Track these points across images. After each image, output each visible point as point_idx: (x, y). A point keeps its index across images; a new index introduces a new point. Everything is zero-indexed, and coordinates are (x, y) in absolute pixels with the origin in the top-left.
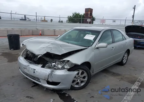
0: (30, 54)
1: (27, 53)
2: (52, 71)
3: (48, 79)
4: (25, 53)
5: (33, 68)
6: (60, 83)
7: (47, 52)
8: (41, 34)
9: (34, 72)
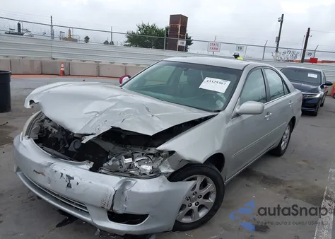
0: (55, 130)
1: (41, 126)
2: (125, 184)
3: (112, 205)
4: (35, 126)
5: (65, 173)
6: (146, 216)
7: (113, 128)
8: (63, 72)
9: (69, 186)
